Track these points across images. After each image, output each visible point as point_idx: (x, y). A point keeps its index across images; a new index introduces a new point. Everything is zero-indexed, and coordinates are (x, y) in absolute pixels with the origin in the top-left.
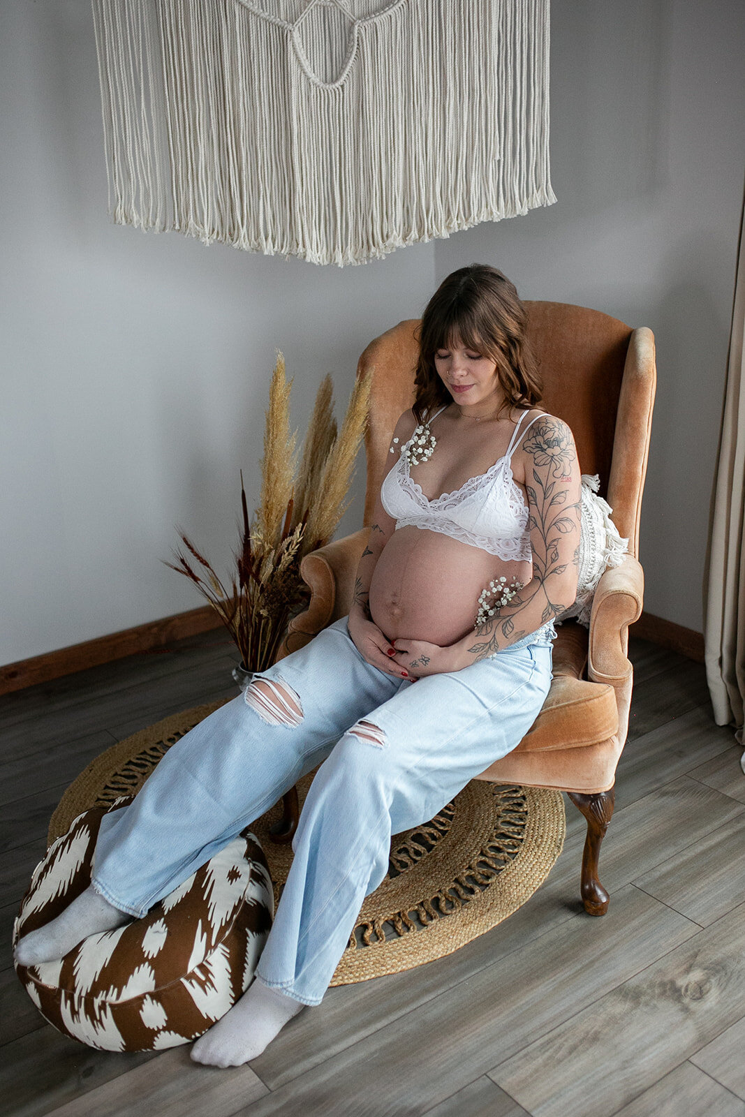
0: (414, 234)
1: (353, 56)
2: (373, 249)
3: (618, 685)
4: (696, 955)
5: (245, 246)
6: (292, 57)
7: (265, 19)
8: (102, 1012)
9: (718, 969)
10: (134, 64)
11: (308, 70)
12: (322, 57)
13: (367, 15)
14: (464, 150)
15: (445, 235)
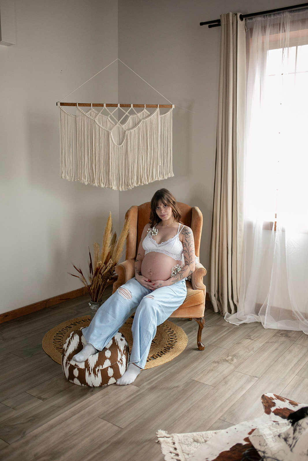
0: (139, 183)
1: (125, 139)
2: (129, 187)
3: (204, 290)
4: (229, 354)
5: (97, 185)
6: (110, 138)
7: (104, 129)
8: (98, 372)
9: (234, 356)
10: (69, 137)
11: (114, 142)
12: (117, 139)
13: (129, 129)
14: (152, 163)
15: (147, 183)
